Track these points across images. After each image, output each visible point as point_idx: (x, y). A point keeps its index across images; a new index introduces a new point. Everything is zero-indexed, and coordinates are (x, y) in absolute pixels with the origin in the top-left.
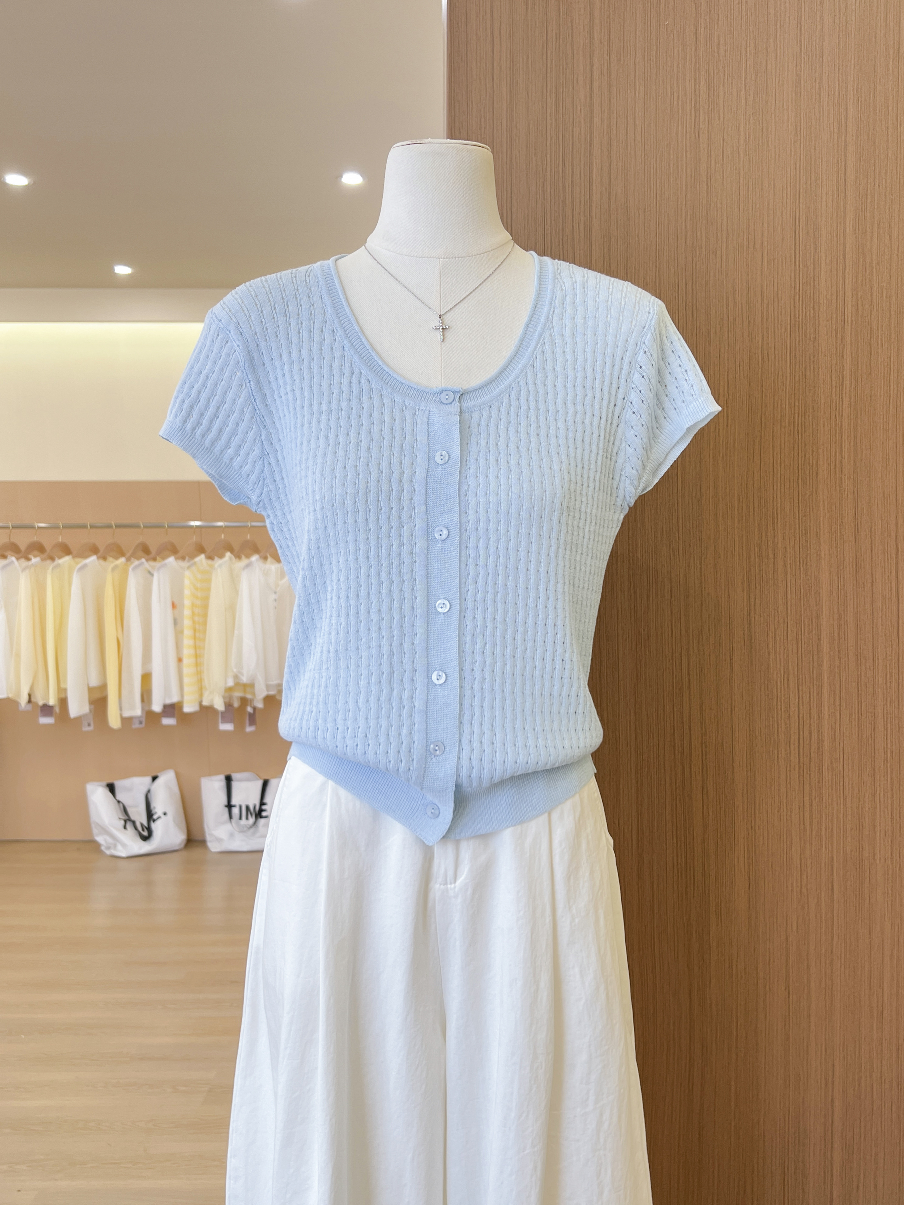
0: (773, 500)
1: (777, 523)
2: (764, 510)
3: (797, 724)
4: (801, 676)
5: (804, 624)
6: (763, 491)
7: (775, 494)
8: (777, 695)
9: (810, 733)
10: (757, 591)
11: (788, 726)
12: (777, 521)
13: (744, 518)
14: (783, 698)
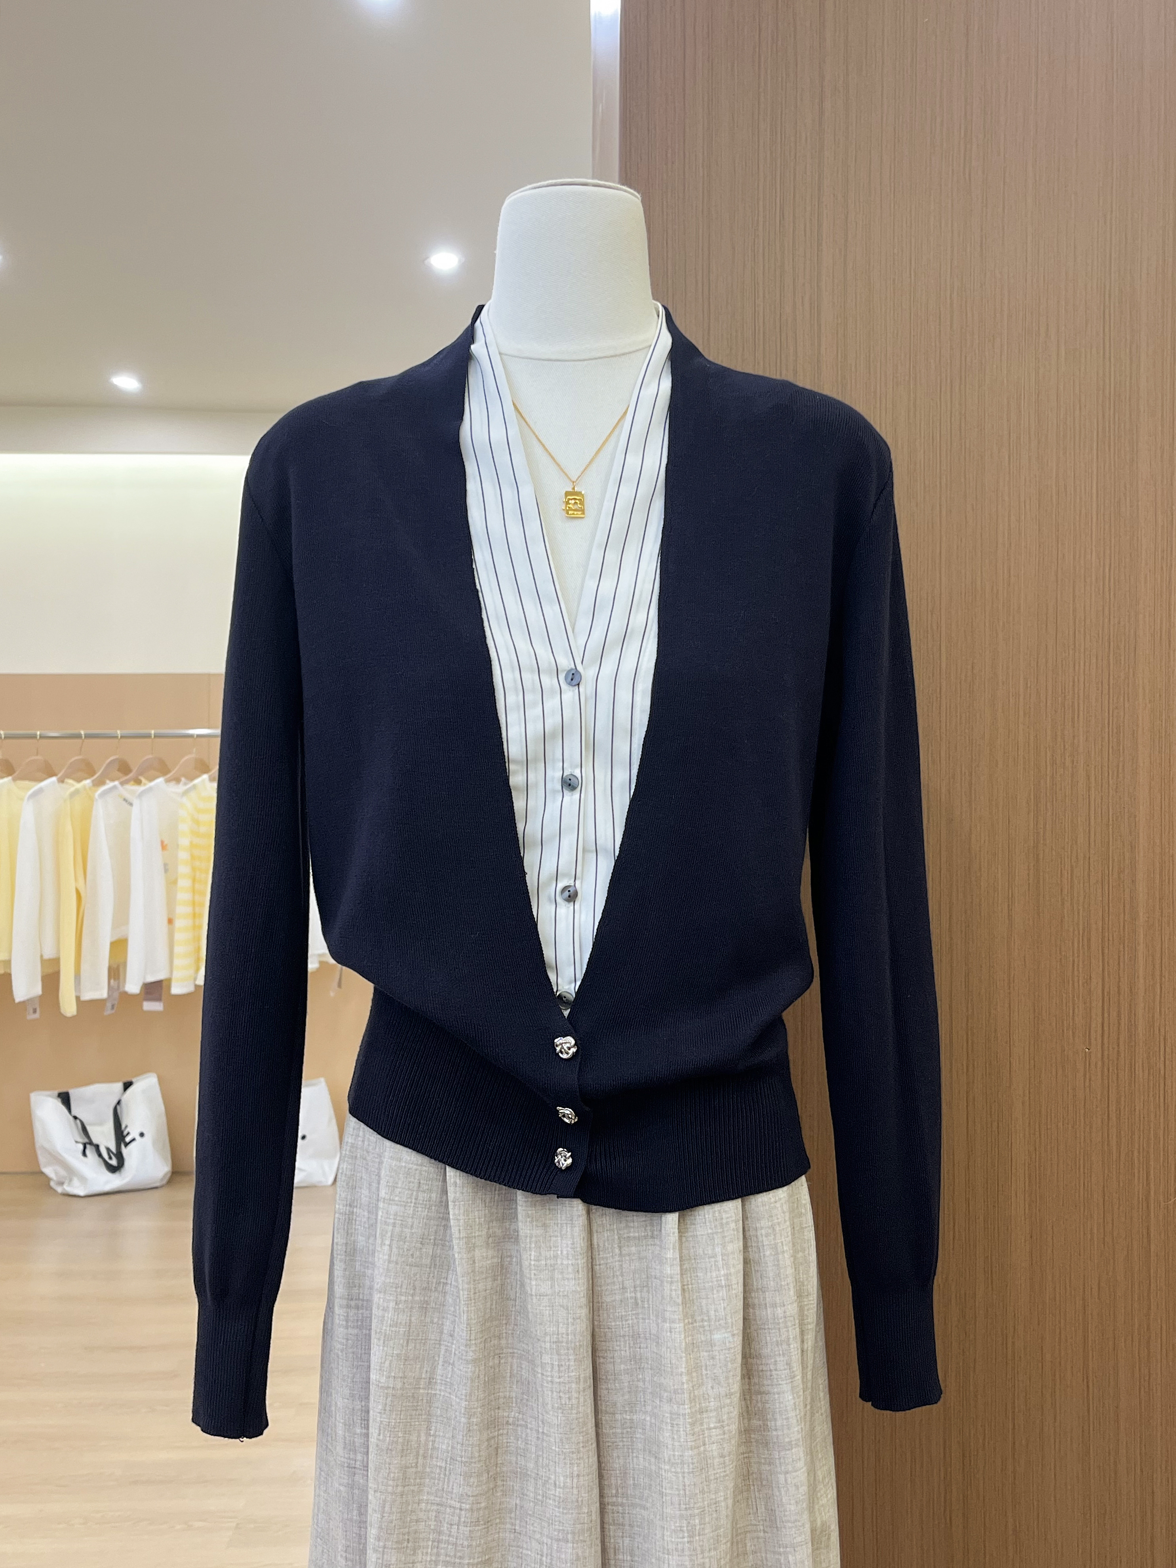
0: (1073, 686)
1: (1078, 717)
2: (1060, 699)
3: (1101, 1001)
4: (1107, 934)
5: (1113, 860)
6: (1060, 673)
7: (1076, 678)
8: (1074, 961)
9: (1119, 1015)
10: (1049, 814)
11: (1088, 1005)
12: (1078, 715)
13: (1032, 709)
14: (1081, 966)
